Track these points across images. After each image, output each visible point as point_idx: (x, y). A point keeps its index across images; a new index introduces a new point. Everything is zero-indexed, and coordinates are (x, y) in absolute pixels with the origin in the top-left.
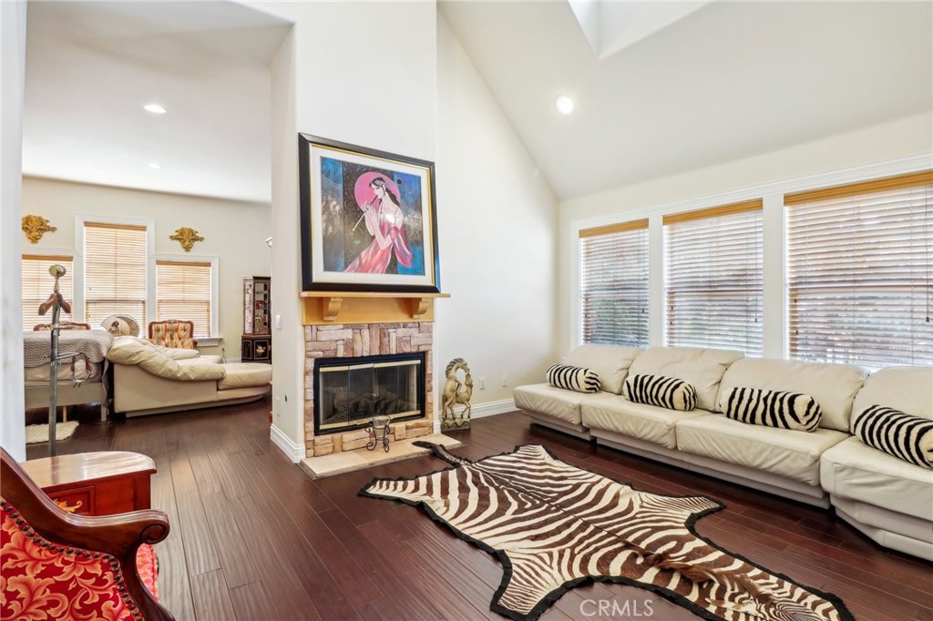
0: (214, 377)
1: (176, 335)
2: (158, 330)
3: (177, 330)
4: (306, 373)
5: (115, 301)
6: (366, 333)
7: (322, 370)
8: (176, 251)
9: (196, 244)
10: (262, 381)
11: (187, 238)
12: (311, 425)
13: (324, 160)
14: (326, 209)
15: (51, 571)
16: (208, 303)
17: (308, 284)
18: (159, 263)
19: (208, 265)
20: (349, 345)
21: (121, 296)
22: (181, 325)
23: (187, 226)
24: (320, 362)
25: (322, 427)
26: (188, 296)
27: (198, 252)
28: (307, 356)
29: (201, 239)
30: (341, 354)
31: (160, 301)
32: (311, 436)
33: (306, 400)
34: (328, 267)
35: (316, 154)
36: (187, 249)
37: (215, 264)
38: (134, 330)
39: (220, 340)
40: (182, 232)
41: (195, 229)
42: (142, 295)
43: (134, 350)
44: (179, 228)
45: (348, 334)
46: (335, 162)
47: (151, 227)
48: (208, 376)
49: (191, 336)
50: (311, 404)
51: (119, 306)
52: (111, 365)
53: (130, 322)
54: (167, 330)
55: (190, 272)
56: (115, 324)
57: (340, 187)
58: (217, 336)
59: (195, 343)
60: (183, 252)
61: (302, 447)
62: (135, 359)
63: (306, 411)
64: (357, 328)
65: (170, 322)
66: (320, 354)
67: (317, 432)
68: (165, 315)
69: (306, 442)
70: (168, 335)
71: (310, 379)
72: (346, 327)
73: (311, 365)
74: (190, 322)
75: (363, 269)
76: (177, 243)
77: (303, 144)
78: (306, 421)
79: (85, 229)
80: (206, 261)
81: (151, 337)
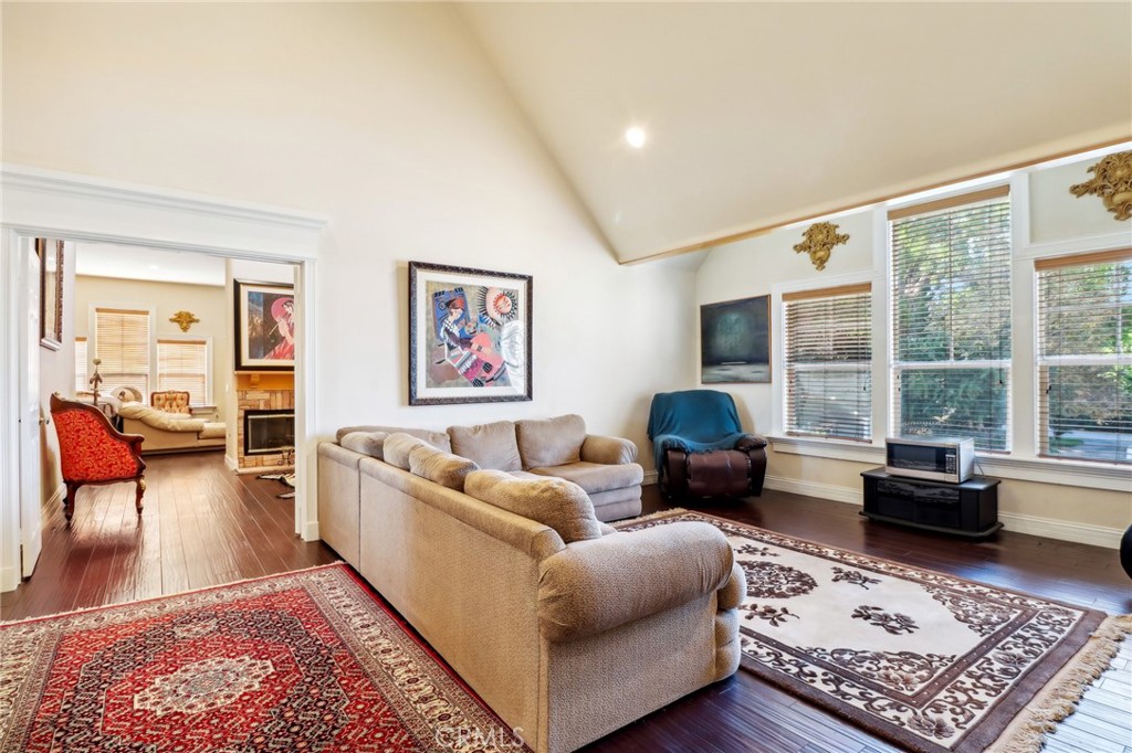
0: (196, 429)
1: (174, 404)
2: (159, 399)
3: (175, 399)
4: (239, 418)
5: (122, 375)
6: (279, 395)
7: (250, 417)
8: (175, 331)
9: (192, 325)
10: (221, 434)
11: (185, 320)
12: (242, 449)
13: (250, 293)
14: (251, 322)
15: (113, 445)
16: (203, 376)
17: (238, 366)
18: (159, 342)
19: (204, 343)
20: (268, 402)
21: (127, 371)
22: (179, 395)
23: (185, 310)
24: (247, 413)
25: (250, 451)
26: (186, 370)
27: (194, 332)
28: (240, 409)
29: (197, 321)
30: (262, 408)
31: (161, 375)
32: (242, 456)
33: (239, 435)
34: (252, 356)
35: (244, 291)
36: (185, 329)
37: (210, 342)
38: (138, 398)
39: (214, 408)
40: (180, 315)
41: (191, 312)
42: (146, 369)
43: (138, 409)
44: (177, 312)
45: (267, 396)
46: (258, 294)
47: (153, 312)
48: (190, 429)
49: (188, 404)
50: (242, 437)
51: (126, 379)
52: (122, 419)
53: (135, 392)
54: (167, 399)
55: (187, 349)
56: (122, 394)
57: (261, 309)
58: (211, 405)
59: (190, 410)
60: (181, 332)
61: (236, 462)
62: (139, 415)
63: (239, 441)
64: (273, 392)
65: (169, 393)
66: (248, 408)
67: (246, 454)
68: (165, 386)
69: (239, 459)
70: (168, 403)
71: (242, 423)
72: (266, 391)
73: (242, 414)
74: (187, 393)
75: (276, 357)
76: (176, 325)
77: (237, 285)
78: (239, 446)
79: (96, 314)
80: (202, 340)
81: (152, 405)
